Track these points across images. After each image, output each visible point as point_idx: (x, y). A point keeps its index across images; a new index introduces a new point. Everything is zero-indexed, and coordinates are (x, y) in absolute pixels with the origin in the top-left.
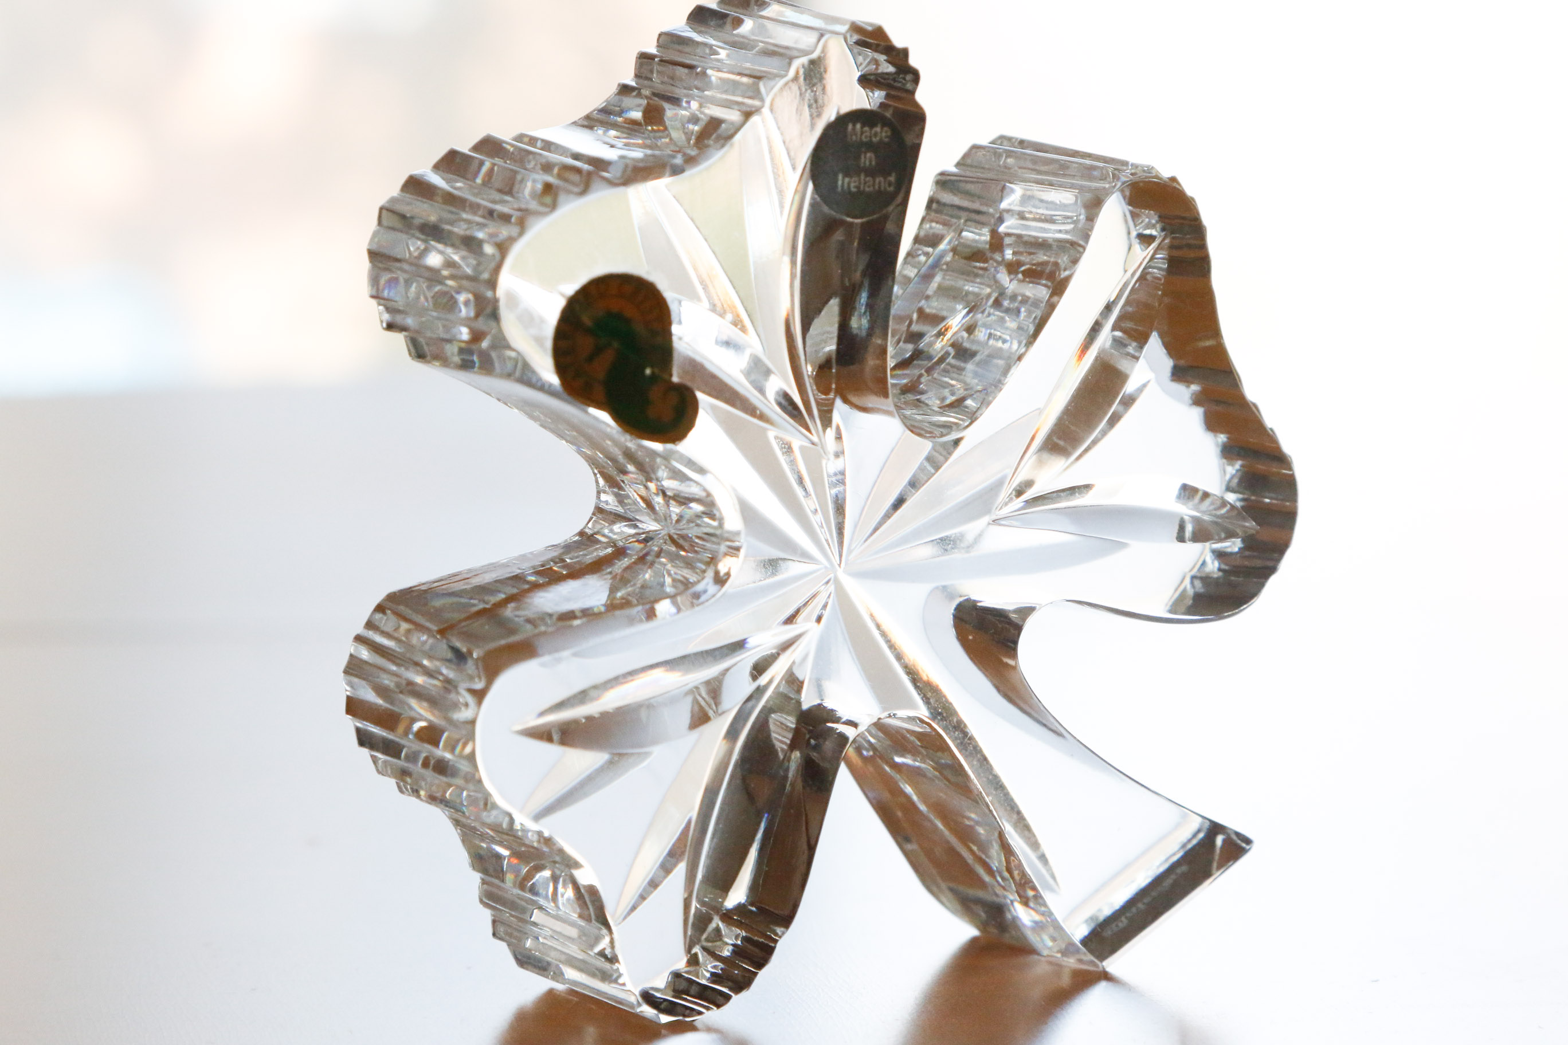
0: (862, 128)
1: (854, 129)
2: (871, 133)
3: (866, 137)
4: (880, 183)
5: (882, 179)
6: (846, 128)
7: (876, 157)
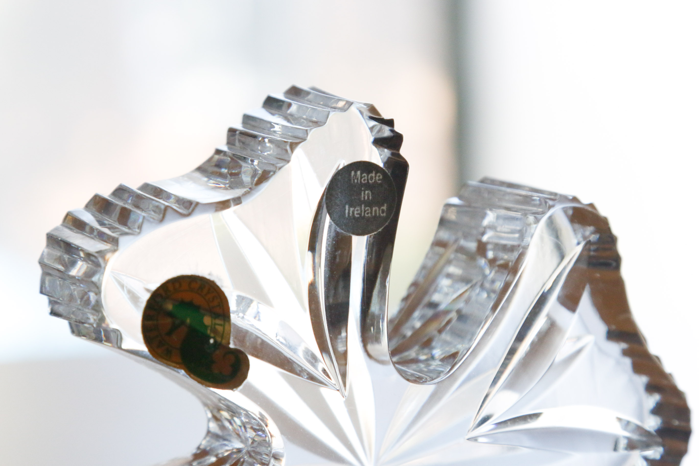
0: (361, 174)
1: (356, 175)
2: (368, 177)
3: (364, 180)
4: (376, 211)
5: (377, 208)
6: (350, 175)
7: (373, 193)
